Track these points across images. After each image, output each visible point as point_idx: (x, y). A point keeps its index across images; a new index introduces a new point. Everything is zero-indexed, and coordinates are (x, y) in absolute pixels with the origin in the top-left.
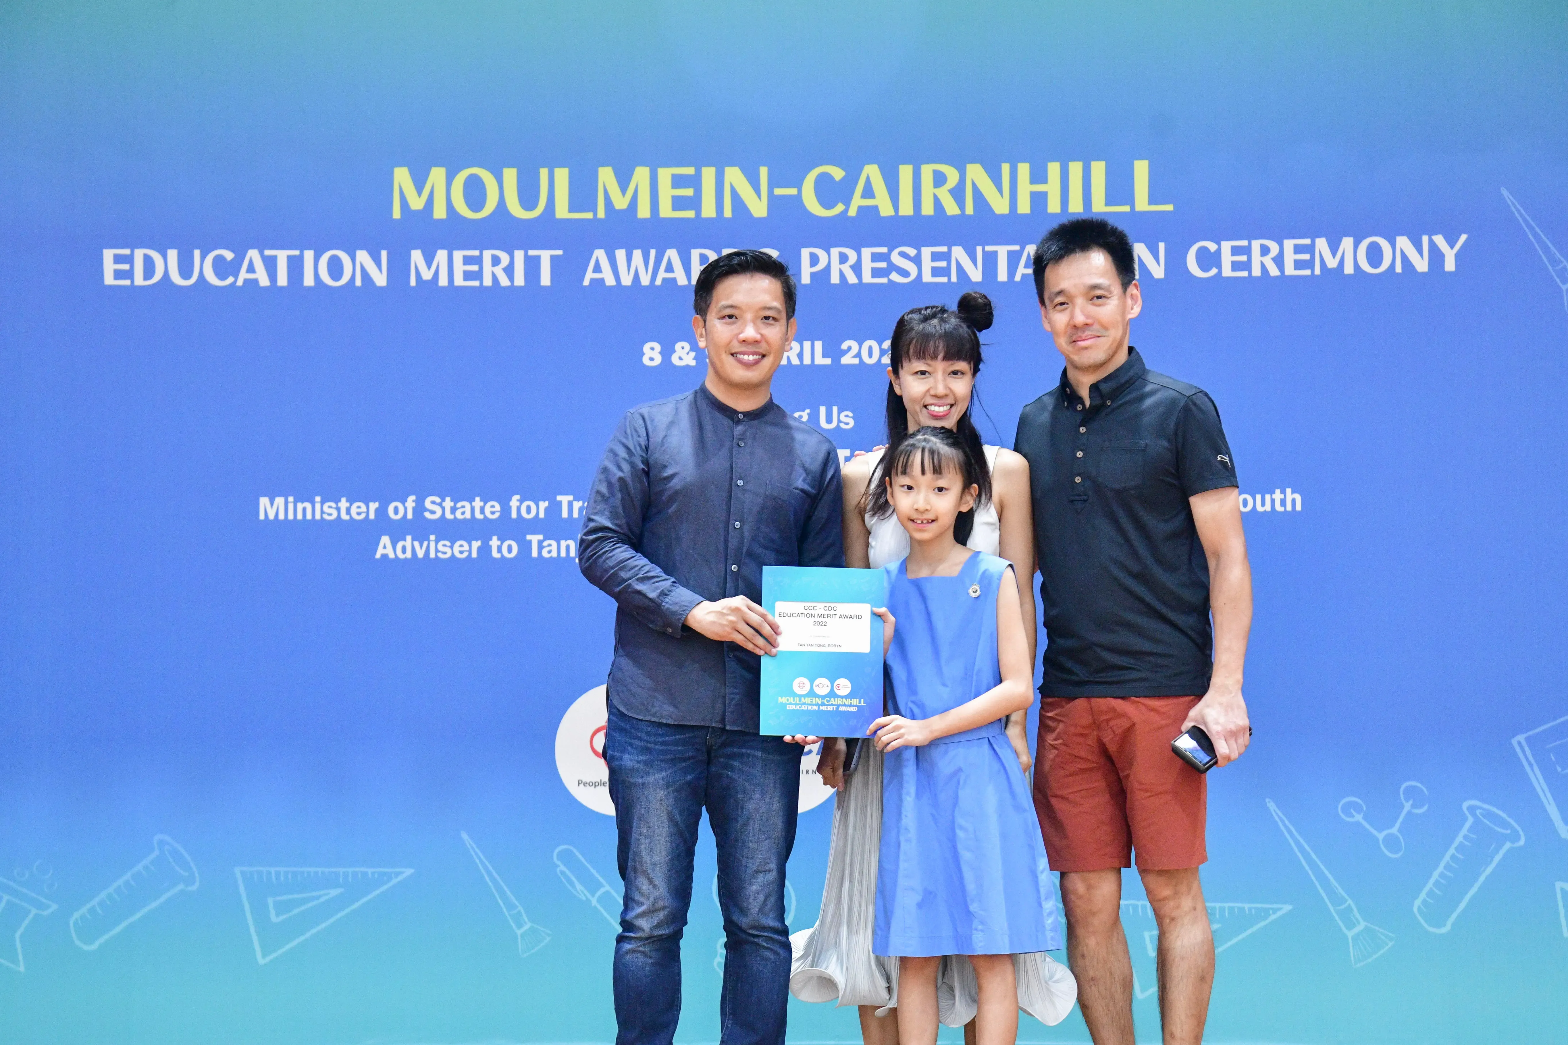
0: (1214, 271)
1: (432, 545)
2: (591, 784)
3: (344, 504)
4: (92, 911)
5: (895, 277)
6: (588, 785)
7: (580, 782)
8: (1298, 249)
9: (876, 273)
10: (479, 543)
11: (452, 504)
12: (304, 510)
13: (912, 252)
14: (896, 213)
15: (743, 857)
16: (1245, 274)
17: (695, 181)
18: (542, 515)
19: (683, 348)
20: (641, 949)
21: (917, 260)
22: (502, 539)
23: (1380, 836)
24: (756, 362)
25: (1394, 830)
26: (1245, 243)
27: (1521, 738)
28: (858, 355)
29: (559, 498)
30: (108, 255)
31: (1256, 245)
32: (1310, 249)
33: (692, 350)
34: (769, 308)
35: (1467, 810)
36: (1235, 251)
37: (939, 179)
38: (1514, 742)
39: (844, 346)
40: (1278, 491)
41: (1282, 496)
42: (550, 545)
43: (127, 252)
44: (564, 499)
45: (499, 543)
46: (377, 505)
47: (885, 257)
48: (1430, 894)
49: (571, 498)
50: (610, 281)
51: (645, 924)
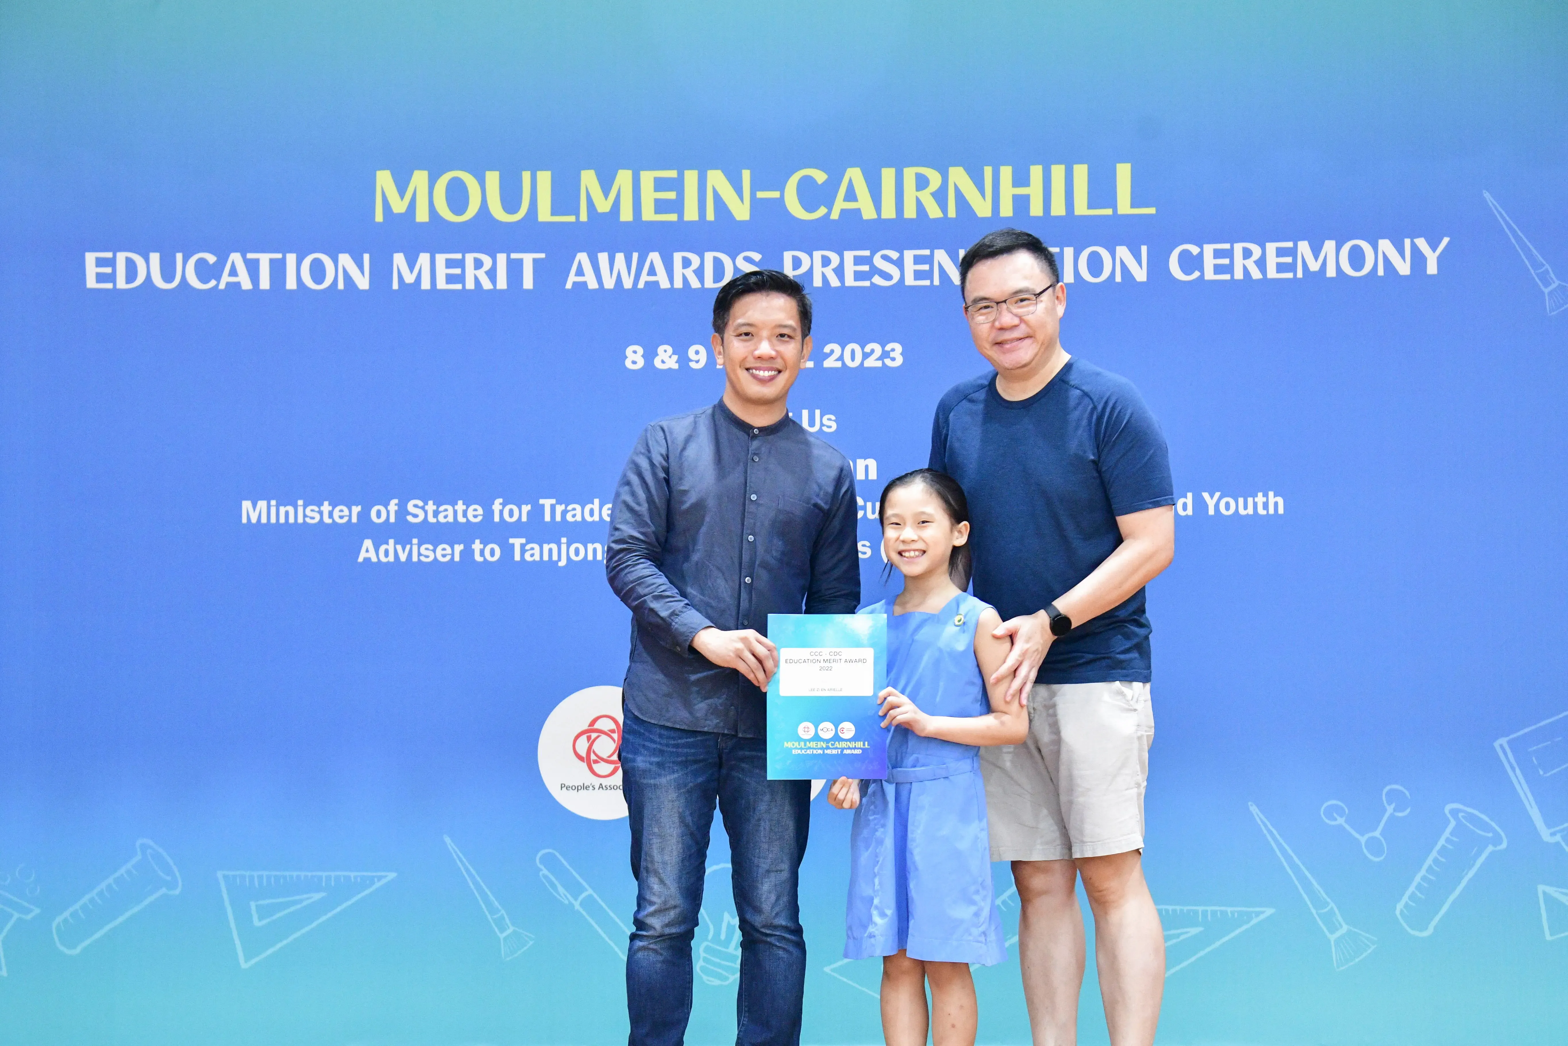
0: (1197, 274)
1: (415, 548)
2: (574, 788)
3: (326, 507)
4: (74, 915)
5: (877, 280)
6: (571, 789)
7: (563, 786)
8: (1280, 252)
9: (858, 276)
10: (462, 547)
11: (435, 507)
12: (287, 514)
13: (894, 255)
14: (878, 216)
15: (755, 857)
16: (1227, 277)
17: (678, 185)
18: (524, 519)
19: (665, 351)
20: (652, 946)
21: (899, 264)
22: (485, 543)
23: (1363, 840)
24: (772, 378)
25: (1377, 834)
26: (1227, 246)
27: (1503, 741)
28: (841, 358)
29: (541, 501)
30: (90, 258)
31: (1238, 248)
32: (1293, 252)
33: (674, 353)
34: (785, 326)
35: (1450, 813)
36: (1218, 254)
37: (922, 183)
38: (1497, 744)
39: (827, 349)
40: (1260, 494)
41: (1265, 499)
42: (532, 549)
43: (109, 255)
44: (547, 503)
45: (482, 546)
46: (359, 508)
47: (868, 260)
48: (1412, 897)
49: (553, 501)
50: (593, 284)
51: (657, 923)
